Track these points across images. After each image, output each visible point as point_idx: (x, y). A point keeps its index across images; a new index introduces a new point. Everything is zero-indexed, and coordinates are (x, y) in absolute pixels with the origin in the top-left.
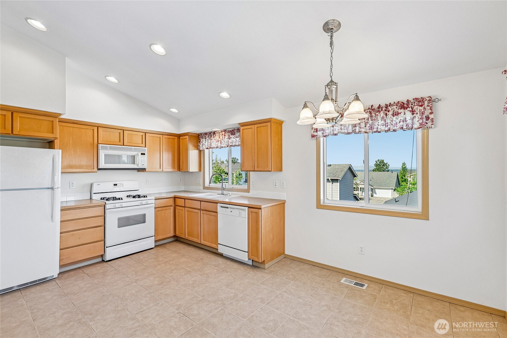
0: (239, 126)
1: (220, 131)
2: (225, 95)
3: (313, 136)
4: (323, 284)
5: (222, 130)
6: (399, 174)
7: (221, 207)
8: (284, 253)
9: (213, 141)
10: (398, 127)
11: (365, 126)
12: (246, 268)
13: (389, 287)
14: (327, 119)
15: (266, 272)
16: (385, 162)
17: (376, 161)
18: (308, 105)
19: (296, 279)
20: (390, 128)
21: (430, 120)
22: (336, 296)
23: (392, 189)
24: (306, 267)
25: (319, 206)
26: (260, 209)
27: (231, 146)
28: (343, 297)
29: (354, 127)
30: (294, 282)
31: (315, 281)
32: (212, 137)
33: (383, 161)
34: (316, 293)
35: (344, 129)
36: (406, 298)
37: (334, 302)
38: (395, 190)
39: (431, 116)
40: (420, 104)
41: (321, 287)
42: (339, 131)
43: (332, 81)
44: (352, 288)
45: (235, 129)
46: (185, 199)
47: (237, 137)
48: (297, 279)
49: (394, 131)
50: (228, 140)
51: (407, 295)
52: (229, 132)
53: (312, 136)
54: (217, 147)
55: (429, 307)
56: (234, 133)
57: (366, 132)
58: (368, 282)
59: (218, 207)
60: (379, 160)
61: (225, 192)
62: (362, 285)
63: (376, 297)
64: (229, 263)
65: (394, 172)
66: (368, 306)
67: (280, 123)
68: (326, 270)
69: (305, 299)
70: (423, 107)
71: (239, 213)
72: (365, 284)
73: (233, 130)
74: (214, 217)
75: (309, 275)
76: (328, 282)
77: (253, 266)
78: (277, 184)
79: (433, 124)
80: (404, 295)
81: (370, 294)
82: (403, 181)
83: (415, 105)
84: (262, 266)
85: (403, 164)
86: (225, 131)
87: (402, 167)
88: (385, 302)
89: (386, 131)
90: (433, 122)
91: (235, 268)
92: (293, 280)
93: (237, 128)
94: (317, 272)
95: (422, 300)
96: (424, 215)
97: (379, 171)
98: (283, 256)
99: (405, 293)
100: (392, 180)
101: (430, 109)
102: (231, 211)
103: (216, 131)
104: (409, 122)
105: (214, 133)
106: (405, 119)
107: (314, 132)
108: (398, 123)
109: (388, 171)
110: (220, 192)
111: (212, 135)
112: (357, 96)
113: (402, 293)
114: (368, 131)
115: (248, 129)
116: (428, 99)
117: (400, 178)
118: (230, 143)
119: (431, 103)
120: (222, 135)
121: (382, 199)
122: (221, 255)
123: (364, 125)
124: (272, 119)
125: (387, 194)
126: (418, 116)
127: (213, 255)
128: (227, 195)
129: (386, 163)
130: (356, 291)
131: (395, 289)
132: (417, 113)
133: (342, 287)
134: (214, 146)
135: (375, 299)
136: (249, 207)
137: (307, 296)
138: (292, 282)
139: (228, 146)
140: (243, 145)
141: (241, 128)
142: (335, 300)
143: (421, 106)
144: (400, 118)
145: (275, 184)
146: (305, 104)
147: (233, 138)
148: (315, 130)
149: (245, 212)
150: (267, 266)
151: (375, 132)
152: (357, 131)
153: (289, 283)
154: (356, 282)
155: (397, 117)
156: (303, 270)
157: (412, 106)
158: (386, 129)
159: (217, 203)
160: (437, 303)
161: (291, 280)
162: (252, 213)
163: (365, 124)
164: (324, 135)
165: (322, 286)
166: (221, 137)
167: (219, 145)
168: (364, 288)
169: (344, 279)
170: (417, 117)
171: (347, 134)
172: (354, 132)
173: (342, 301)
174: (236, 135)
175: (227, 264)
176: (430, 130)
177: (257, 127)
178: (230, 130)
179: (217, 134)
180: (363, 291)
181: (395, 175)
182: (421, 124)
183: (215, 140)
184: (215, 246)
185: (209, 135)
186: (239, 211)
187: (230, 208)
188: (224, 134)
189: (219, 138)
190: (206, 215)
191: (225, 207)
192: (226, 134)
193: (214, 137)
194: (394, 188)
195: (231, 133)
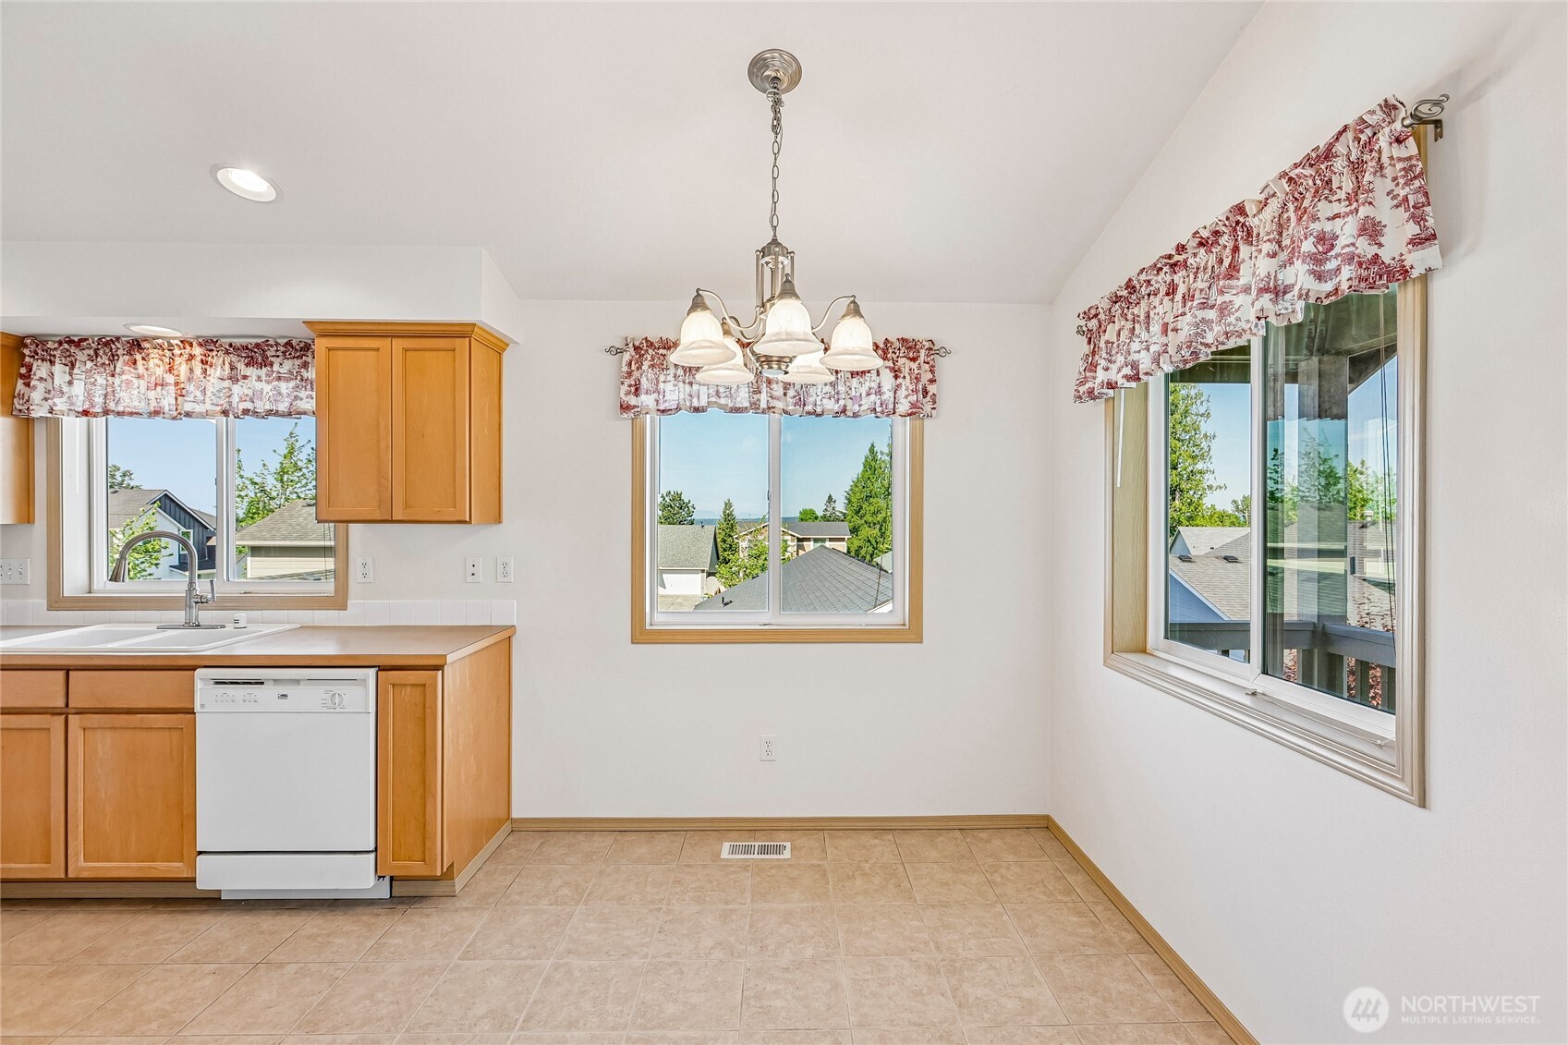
0: (304, 334)
1: (177, 342)
2: (247, 181)
3: (625, 408)
4: (678, 882)
5: (189, 335)
6: (718, 531)
7: (218, 683)
8: (508, 817)
9: (128, 383)
10: (863, 408)
11: (785, 394)
12: (365, 918)
13: (840, 833)
14: (763, 359)
15: (465, 905)
16: (685, 498)
17: (663, 497)
18: (707, 302)
19: (585, 895)
20: (845, 406)
21: (928, 398)
22: (730, 907)
23: (703, 571)
24: (601, 842)
25: (642, 634)
26: (439, 668)
27: (246, 412)
28: (749, 901)
29: (755, 393)
30: (583, 907)
31: (650, 879)
32: (119, 365)
33: (679, 496)
34: (671, 917)
35: (724, 395)
36: (881, 849)
37: (734, 927)
38: (709, 574)
39: (932, 389)
40: (911, 355)
41: (677, 894)
42: (713, 399)
43: (775, 242)
44: (757, 866)
45: (272, 342)
47: (279, 379)
48: (589, 895)
49: (855, 415)
50: (227, 383)
51: (882, 840)
52: (233, 349)
53: (621, 406)
54: (156, 413)
55: (934, 854)
56: (265, 358)
57: (786, 412)
58: (788, 835)
59: (199, 685)
60: (670, 493)
61: (205, 616)
62: (779, 850)
63: (825, 871)
64: (267, 922)
65: (706, 527)
66: (818, 904)
67: (498, 347)
68: (664, 835)
69: (646, 950)
70: (918, 362)
71: (328, 696)
72: (785, 844)
73: (257, 345)
74: (167, 733)
75: (623, 868)
76: (687, 870)
77: (395, 900)
78: (477, 570)
79: (934, 408)
80: (877, 841)
81: (809, 867)
82: (725, 550)
83: (901, 355)
84: (440, 888)
85: (726, 504)
86: (209, 343)
87: (724, 512)
88: (848, 877)
89: (837, 415)
90: (934, 403)
91: (311, 937)
92: (577, 903)
93: (283, 341)
94: (641, 848)
95: (913, 841)
96: (912, 632)
97: (670, 523)
98: (506, 827)
99: (876, 838)
100: (702, 547)
101: (931, 370)
102: (284, 696)
103: (146, 339)
104: (888, 396)
105: (136, 345)
106: (879, 387)
107: (628, 393)
108: (864, 395)
109: (693, 523)
110: (179, 616)
111: (120, 352)
112: (854, 302)
113: (867, 839)
114: (790, 408)
115: (356, 353)
116: (927, 345)
117: (719, 540)
118: (241, 400)
119: (932, 357)
120: (189, 360)
121: (679, 600)
122: (214, 902)
123: (781, 392)
124: (476, 329)
125: (689, 586)
126: (906, 383)
127: (159, 912)
128: (223, 627)
129: (686, 501)
130: (773, 871)
131: (852, 833)
132: (904, 377)
133: (733, 873)
134: (136, 403)
135: (824, 875)
136: (381, 668)
137: (648, 940)
138: (579, 908)
139: (225, 413)
140: (326, 413)
141: (320, 345)
142: (734, 917)
143: (914, 360)
144: (868, 384)
145: (473, 570)
146: (698, 295)
147: (259, 379)
148: (633, 389)
149: (361, 692)
150: (459, 882)
151: (809, 413)
152: (763, 405)
153: (570, 916)
154: (761, 844)
155: (861, 380)
156: (595, 857)
157: (894, 356)
158: (836, 408)
159: (194, 668)
160: (941, 839)
161: (572, 903)
162: (397, 689)
163: (785, 388)
164: (662, 408)
165: (678, 890)
166: (183, 369)
167: (168, 402)
168: (787, 854)
169: (726, 846)
170: (904, 387)
171: (731, 412)
172: (755, 406)
173: (752, 914)
174: (276, 367)
175: (262, 932)
176: (927, 422)
177: (406, 350)
178: (244, 341)
179: (154, 353)
180: (790, 865)
181: (710, 530)
182: (913, 405)
183: (139, 377)
184: (177, 867)
185: (96, 351)
186: (329, 688)
187: (275, 681)
188: (199, 358)
189: (170, 370)
190: (108, 734)
191: (244, 683)
192: (218, 359)
193: (135, 362)
194: (706, 569)
195: (246, 358)
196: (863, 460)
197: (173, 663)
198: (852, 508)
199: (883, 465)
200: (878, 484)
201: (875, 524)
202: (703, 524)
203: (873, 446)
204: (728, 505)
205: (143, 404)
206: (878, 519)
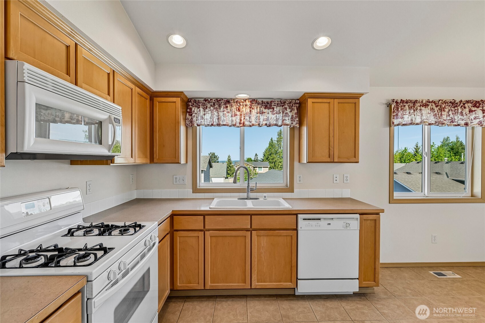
1: (242, 100)
3: (393, 123)
6: (227, 165)
7: (303, 219)
9: (224, 114)
16: (216, 154)
17: (209, 154)
20: (467, 123)
23: (224, 177)
27: (266, 125)
32: (222, 108)
33: (214, 154)
38: (226, 178)
45: (274, 100)
46: (204, 215)
47: (276, 113)
50: (259, 115)
56: (271, 106)
59: (299, 220)
60: (211, 153)
65: (224, 163)
71: (345, 224)
73: (269, 102)
78: (337, 179)
85: (229, 156)
86: (252, 101)
87: (228, 159)
93: (277, 100)
96: (482, 199)
100: (223, 170)
103: (231, 99)
105: (228, 102)
106: (479, 116)
107: (393, 119)
109: (218, 162)
111: (222, 104)
115: (322, 104)
118: (264, 120)
134: (228, 122)
136: (361, 214)
139: (259, 125)
141: (310, 101)
147: (270, 113)
148: (395, 117)
149: (355, 222)
157: (482, 106)
159: (296, 215)
162: (365, 221)
166: (243, 110)
174: (275, 109)
179: (234, 104)
183: (228, 112)
184: (290, 285)
185: (214, 103)
186: (345, 221)
187: (324, 219)
188: (249, 106)
189: (239, 110)
190: (265, 238)
191: (312, 220)
192: (254, 106)
193: (227, 107)
194: (225, 176)
195: (264, 106)
196: (269, 143)
197: (290, 213)
198: (266, 158)
199: (275, 144)
200: (273, 150)
201: (273, 162)
202: (223, 162)
203: (272, 138)
204: (229, 157)
205: (230, 122)
206: (274, 161)
